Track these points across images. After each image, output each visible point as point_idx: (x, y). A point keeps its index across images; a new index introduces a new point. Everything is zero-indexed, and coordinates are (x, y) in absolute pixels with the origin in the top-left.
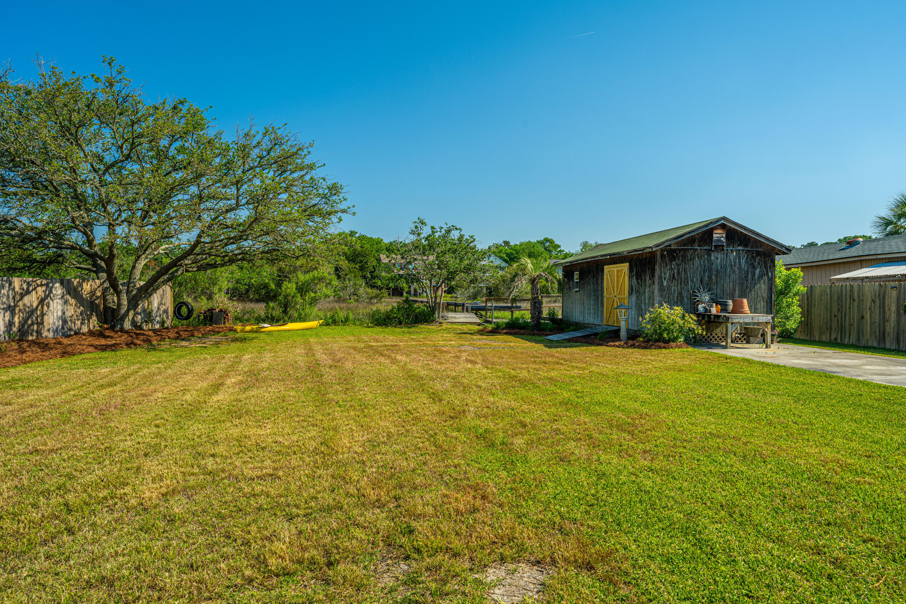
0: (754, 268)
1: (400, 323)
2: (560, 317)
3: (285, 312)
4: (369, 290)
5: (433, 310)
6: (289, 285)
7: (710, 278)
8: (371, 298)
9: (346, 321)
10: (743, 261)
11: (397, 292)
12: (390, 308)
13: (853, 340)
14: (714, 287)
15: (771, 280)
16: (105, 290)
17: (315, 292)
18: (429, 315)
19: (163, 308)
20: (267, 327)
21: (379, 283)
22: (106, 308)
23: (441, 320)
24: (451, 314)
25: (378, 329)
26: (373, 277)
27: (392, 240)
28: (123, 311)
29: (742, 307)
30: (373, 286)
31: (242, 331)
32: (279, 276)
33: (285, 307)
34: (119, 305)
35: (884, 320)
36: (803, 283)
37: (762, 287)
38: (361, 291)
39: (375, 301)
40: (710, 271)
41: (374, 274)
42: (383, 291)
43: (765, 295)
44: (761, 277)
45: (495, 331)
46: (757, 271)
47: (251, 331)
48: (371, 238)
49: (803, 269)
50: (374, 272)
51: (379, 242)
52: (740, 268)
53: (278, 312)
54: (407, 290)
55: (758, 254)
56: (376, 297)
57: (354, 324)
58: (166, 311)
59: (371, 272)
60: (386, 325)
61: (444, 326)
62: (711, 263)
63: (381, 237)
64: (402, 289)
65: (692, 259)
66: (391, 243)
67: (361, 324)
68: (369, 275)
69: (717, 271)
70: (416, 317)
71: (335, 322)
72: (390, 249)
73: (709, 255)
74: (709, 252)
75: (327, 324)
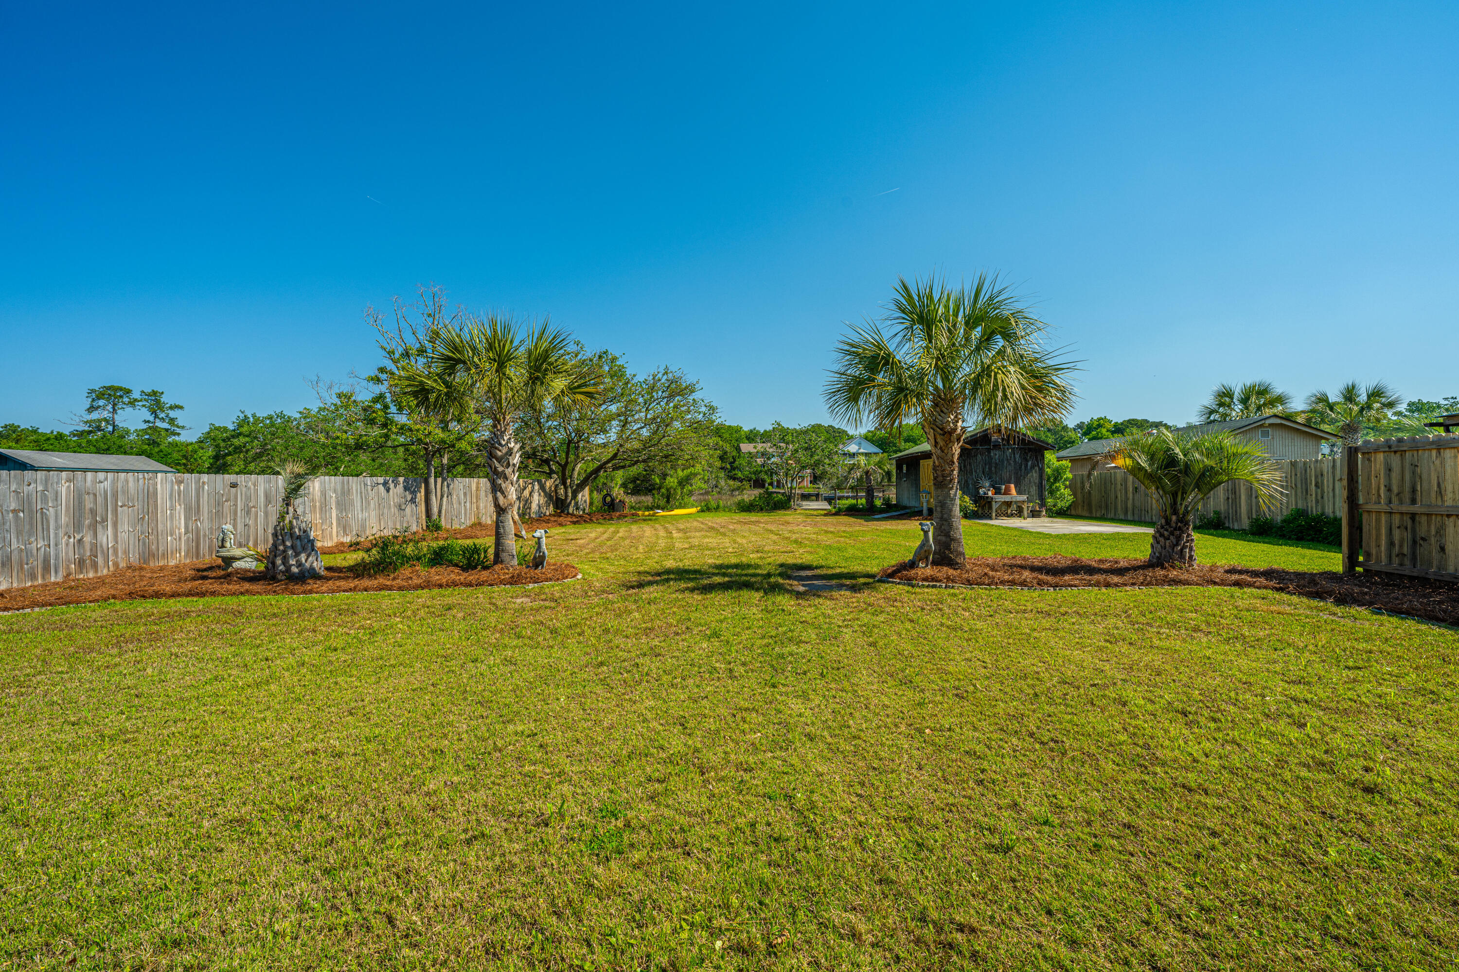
0: (1027, 461)
1: (762, 509)
2: (894, 502)
3: (668, 502)
4: (731, 482)
5: (789, 498)
6: (672, 480)
7: (990, 469)
8: (733, 491)
9: (717, 508)
10: (1017, 456)
11: (758, 483)
12: (753, 497)
13: (1112, 515)
14: (994, 476)
15: (1042, 470)
16: (556, 486)
17: (691, 485)
18: (786, 503)
19: (584, 499)
20: (661, 513)
21: (740, 475)
22: (557, 498)
23: (796, 507)
24: (804, 503)
25: (744, 514)
26: (733, 469)
27: (752, 428)
28: (568, 501)
29: (1010, 491)
30: (734, 478)
31: (643, 515)
32: (646, 471)
33: (668, 498)
34: (566, 496)
35: (1127, 499)
36: (1070, 472)
37: (1034, 475)
38: (722, 483)
39: (737, 493)
40: (990, 464)
41: (735, 465)
42: (744, 482)
43: (1037, 481)
44: (1033, 467)
45: (837, 514)
46: (1030, 463)
47: (649, 515)
48: (730, 426)
49: (1071, 461)
50: (734, 462)
51: (738, 430)
52: (1015, 461)
53: (662, 503)
54: (769, 481)
55: (1030, 450)
56: (738, 489)
57: (724, 511)
58: (585, 502)
59: (731, 463)
60: (750, 511)
61: (798, 512)
62: (991, 458)
63: (741, 425)
64: (764, 481)
65: (976, 456)
66: (751, 431)
67: (730, 511)
68: (728, 466)
69: (996, 463)
70: (775, 504)
71: (709, 509)
72: (752, 437)
73: (989, 453)
74: (989, 451)
75: (703, 511)
